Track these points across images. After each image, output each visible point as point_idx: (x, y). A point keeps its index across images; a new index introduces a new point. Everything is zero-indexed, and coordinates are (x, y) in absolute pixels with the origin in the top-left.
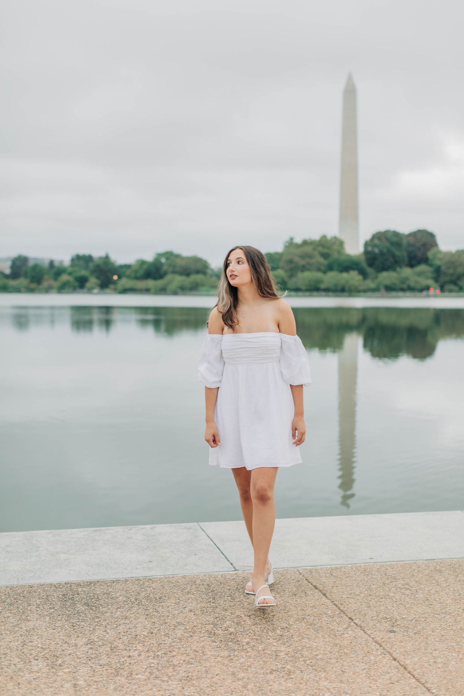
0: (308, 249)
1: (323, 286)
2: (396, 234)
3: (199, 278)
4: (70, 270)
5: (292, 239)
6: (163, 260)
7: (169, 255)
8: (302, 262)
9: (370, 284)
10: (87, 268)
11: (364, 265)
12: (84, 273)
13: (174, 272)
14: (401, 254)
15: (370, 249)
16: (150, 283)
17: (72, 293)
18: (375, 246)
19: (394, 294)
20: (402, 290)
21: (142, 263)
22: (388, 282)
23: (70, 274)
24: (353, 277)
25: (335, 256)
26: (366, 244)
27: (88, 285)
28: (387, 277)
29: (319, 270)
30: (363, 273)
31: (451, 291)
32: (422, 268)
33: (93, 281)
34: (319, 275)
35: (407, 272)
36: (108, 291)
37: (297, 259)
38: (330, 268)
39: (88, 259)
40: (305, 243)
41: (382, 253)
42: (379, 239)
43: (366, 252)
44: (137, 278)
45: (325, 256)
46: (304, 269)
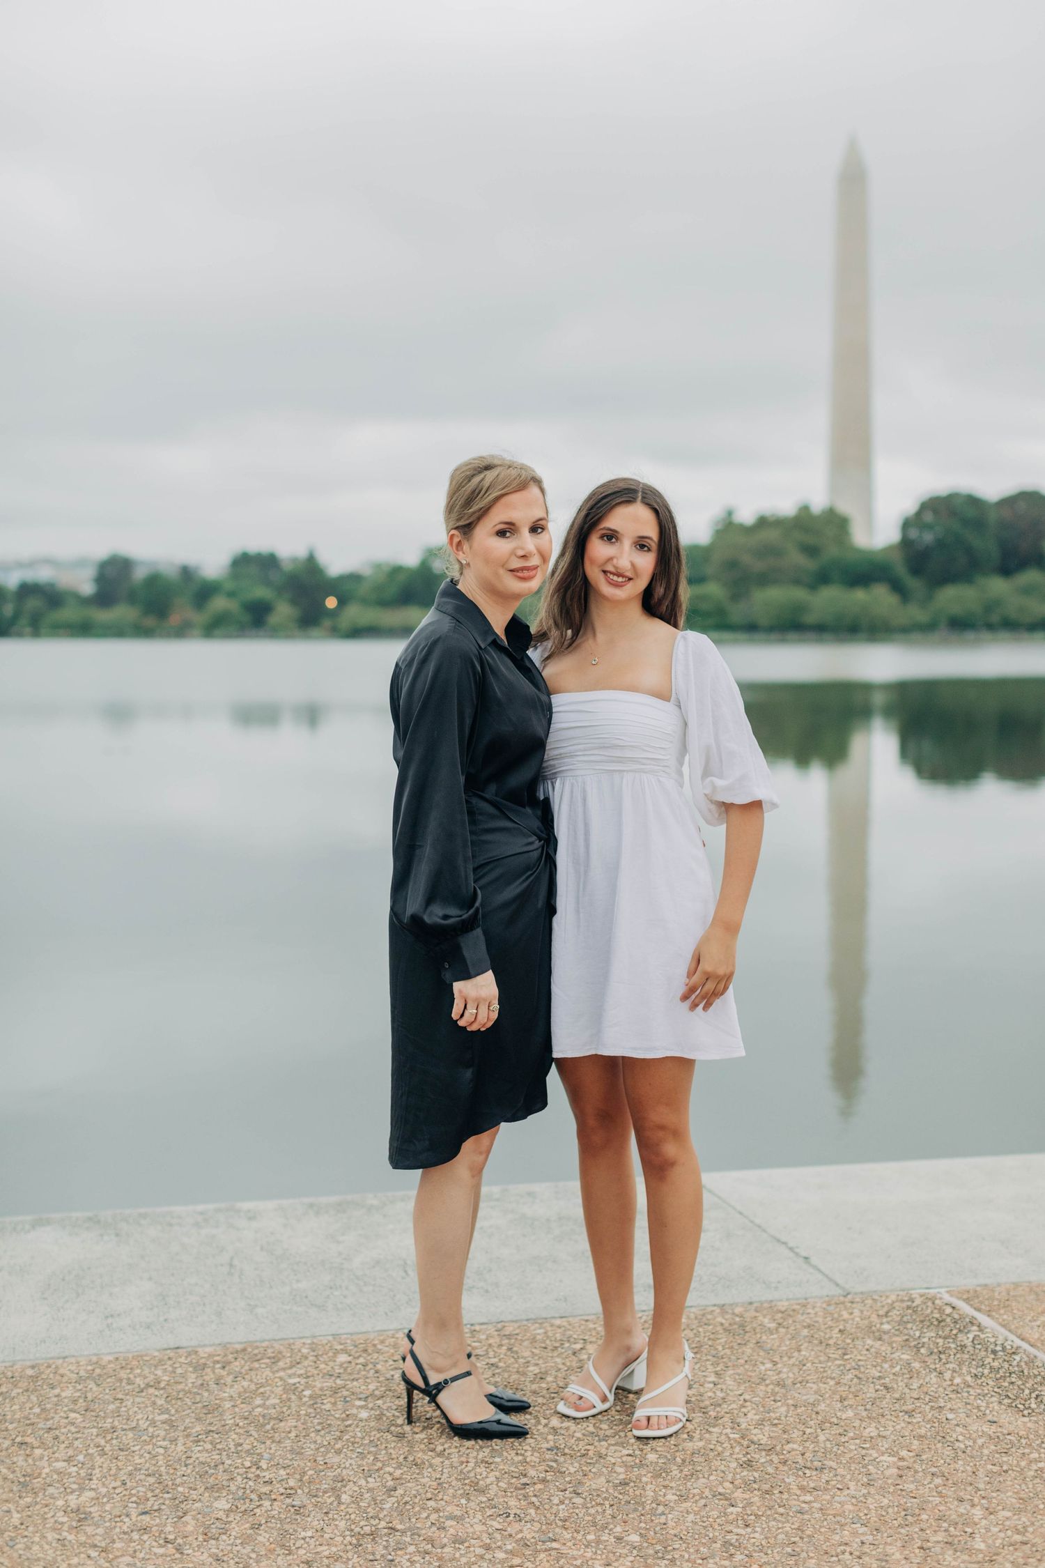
0: (772, 535)
1: (810, 619)
2: (973, 501)
4: (229, 586)
5: (730, 513)
6: (440, 565)
8: (758, 566)
9: (916, 613)
10: (267, 583)
11: (901, 570)
12: (261, 593)
14: (986, 546)
15: (913, 534)
16: (413, 615)
17: (238, 637)
18: (929, 527)
19: (970, 635)
20: (990, 627)
21: (397, 570)
22: (956, 610)
23: (231, 594)
24: (879, 598)
25: (832, 552)
26: (907, 525)
27: (273, 619)
28: (954, 597)
29: (797, 582)
30: (897, 587)
32: (1031, 576)
33: (284, 611)
34: (799, 594)
35: (998, 586)
36: (315, 632)
37: (746, 559)
38: (822, 578)
39: (267, 562)
40: (763, 522)
41: (940, 544)
42: (936, 511)
43: (906, 543)
44: (385, 603)
45: (811, 551)
46: (764, 580)
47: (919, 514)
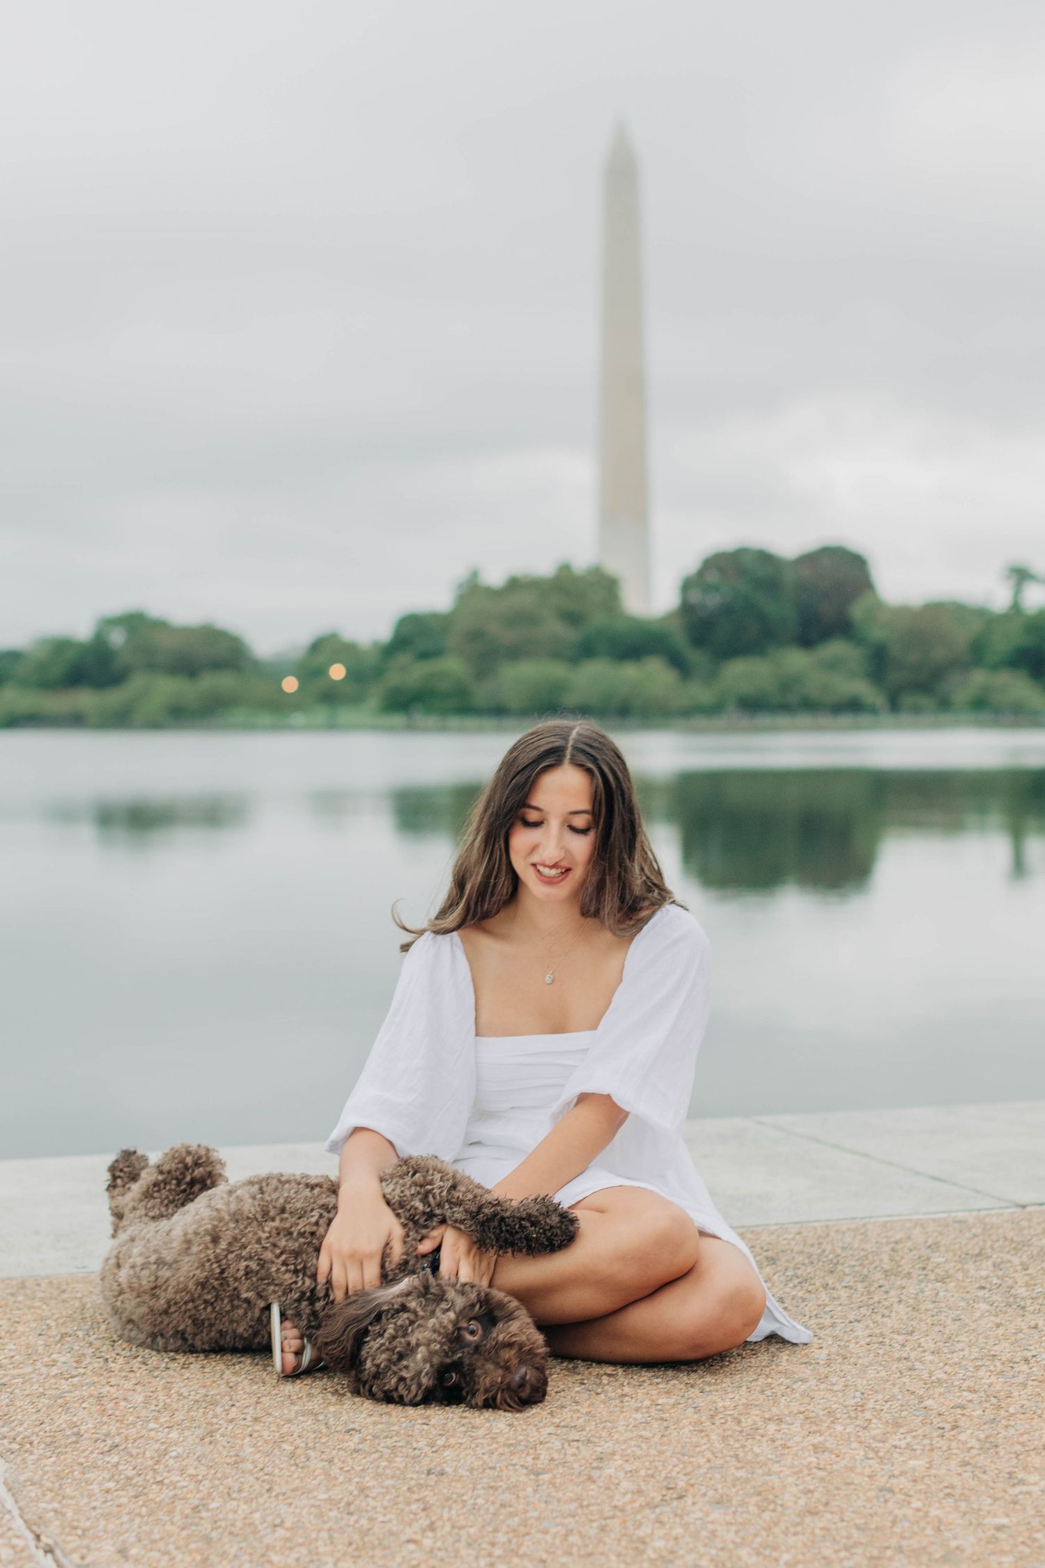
0: (524, 600)
1: (571, 699)
2: (765, 558)
3: (223, 682)
5: (475, 575)
6: (117, 638)
7: (134, 622)
8: (508, 636)
9: (699, 692)
11: (680, 640)
13: (152, 666)
14: (782, 610)
15: (695, 597)
16: (85, 699)
18: (716, 589)
19: (764, 720)
20: (786, 708)
21: (61, 646)
22: (747, 688)
24: (653, 675)
25: (598, 620)
26: (687, 586)
28: (742, 673)
29: (554, 655)
30: (677, 662)
31: (917, 710)
32: (836, 648)
34: (556, 670)
35: (796, 660)
37: (494, 628)
38: (586, 651)
40: (514, 584)
41: (727, 610)
42: (721, 570)
43: (686, 609)
44: (48, 685)
45: (573, 618)
46: (515, 653)
47: (701, 573)
